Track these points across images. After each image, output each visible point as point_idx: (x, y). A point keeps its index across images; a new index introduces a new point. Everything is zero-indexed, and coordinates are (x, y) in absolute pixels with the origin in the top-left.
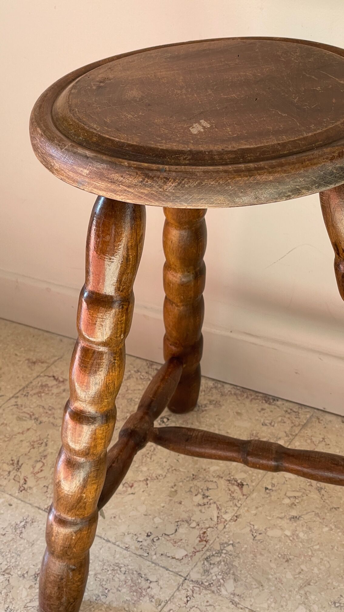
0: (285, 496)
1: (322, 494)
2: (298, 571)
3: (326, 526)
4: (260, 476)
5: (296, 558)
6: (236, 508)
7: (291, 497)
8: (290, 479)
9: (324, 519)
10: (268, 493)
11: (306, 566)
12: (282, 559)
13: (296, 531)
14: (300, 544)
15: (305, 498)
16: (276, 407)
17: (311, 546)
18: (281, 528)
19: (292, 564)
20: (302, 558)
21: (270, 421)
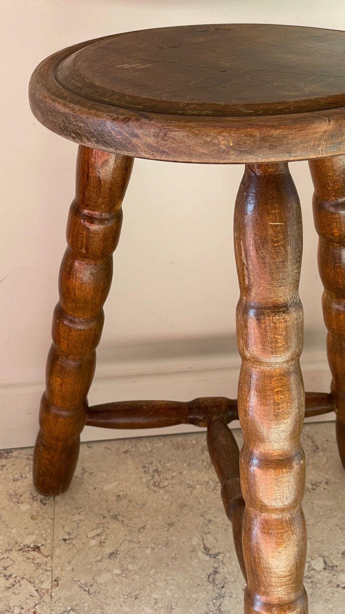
0: (88, 539)
1: (120, 520)
2: (153, 602)
3: (147, 547)
4: (49, 531)
5: (142, 591)
6: (49, 573)
7: (95, 536)
8: (80, 520)
9: (139, 542)
10: (69, 544)
11: (157, 594)
12: (129, 599)
13: (123, 566)
14: (136, 576)
15: (108, 531)
16: (14, 459)
17: (148, 573)
18: (107, 569)
19: (143, 598)
20: (148, 588)
21: (20, 474)
